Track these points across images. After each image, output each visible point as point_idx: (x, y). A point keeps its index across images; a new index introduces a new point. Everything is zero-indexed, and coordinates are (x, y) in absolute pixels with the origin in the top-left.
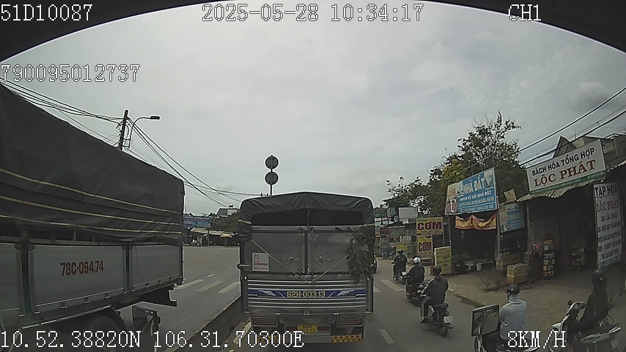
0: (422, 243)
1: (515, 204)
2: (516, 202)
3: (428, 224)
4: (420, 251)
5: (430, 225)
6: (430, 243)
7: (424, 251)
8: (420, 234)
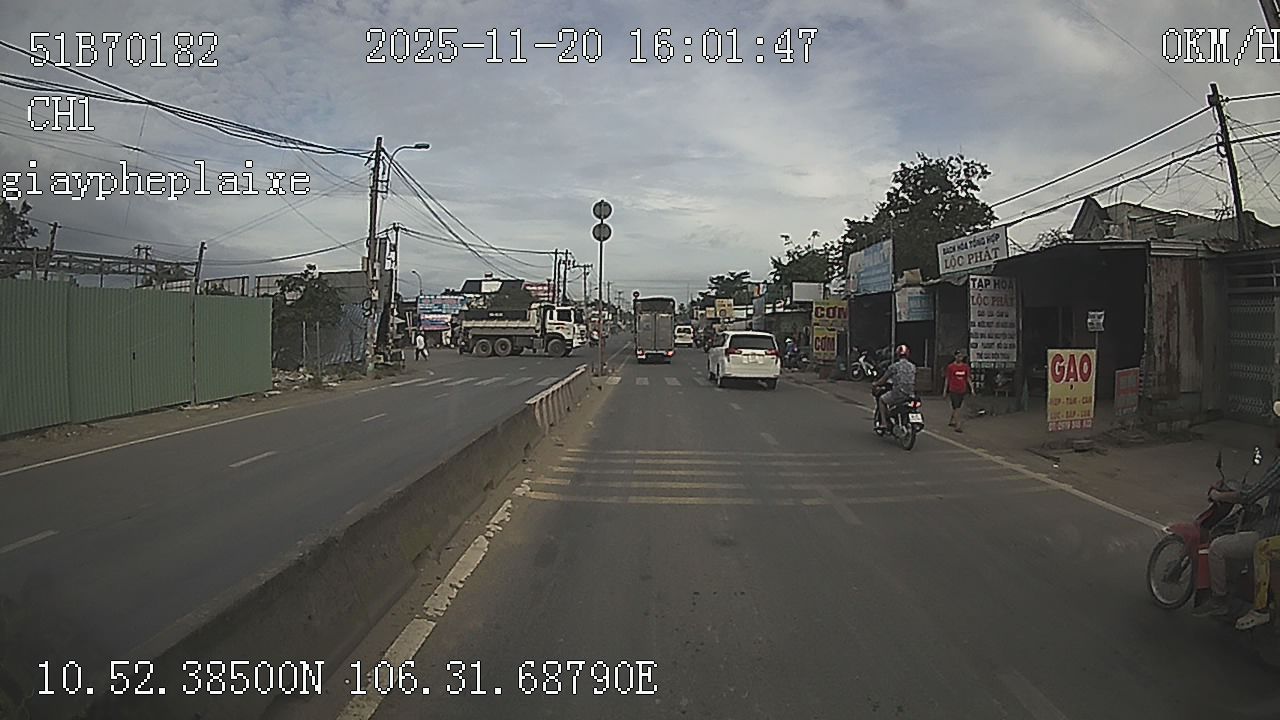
0: (821, 337)
1: (920, 288)
2: (922, 286)
3: (831, 311)
5: (834, 313)
6: (833, 339)
7: (823, 350)
8: (818, 325)
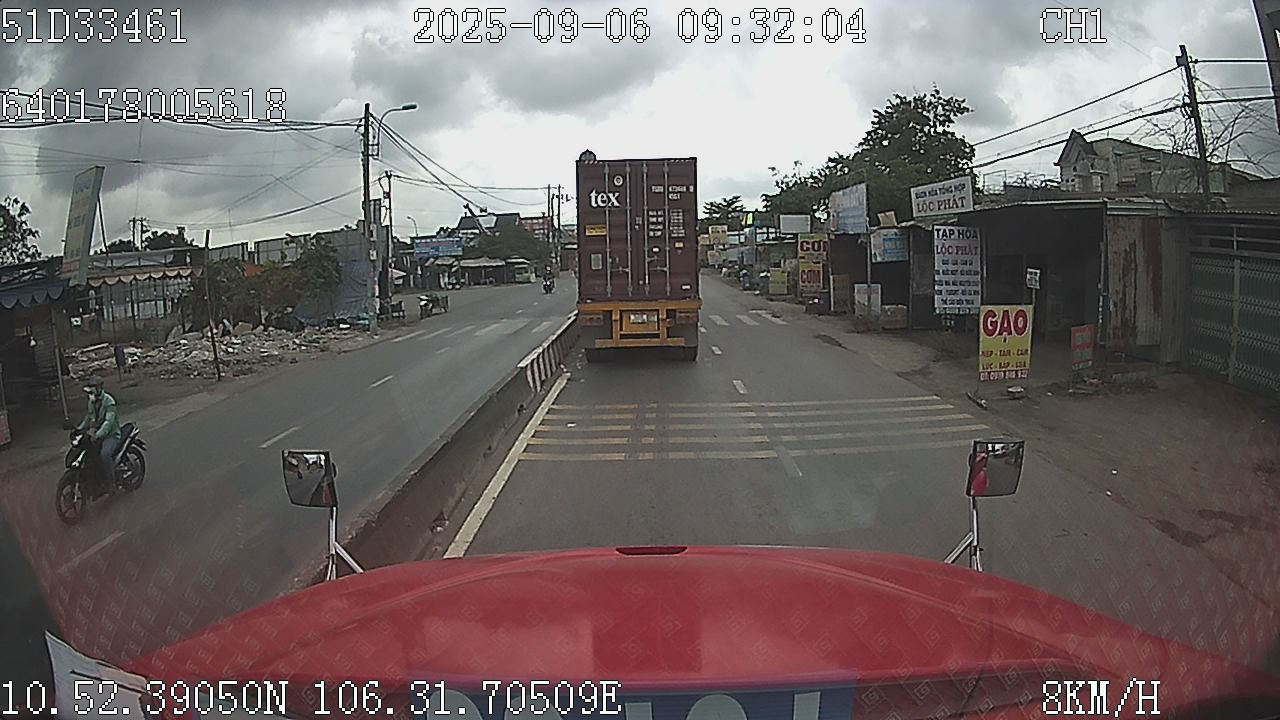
0: (807, 270)
1: (895, 230)
2: (896, 227)
4: (804, 282)
6: (819, 271)
7: (809, 283)
8: (803, 258)
